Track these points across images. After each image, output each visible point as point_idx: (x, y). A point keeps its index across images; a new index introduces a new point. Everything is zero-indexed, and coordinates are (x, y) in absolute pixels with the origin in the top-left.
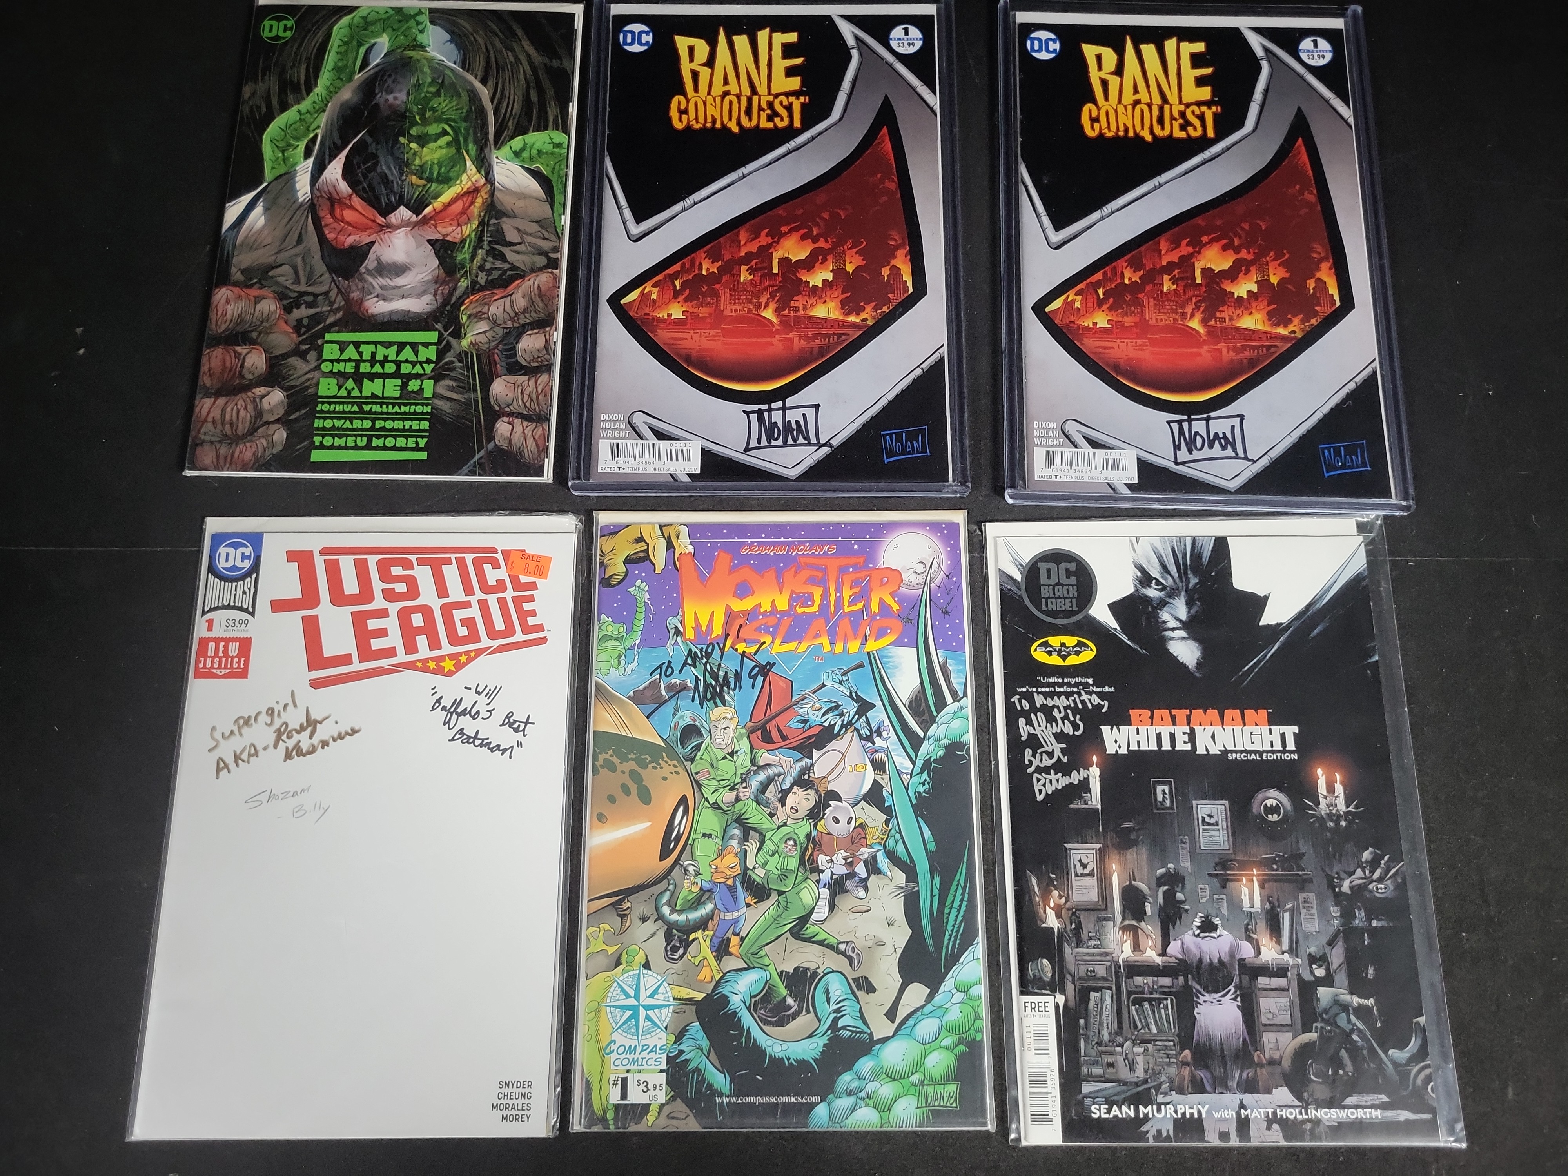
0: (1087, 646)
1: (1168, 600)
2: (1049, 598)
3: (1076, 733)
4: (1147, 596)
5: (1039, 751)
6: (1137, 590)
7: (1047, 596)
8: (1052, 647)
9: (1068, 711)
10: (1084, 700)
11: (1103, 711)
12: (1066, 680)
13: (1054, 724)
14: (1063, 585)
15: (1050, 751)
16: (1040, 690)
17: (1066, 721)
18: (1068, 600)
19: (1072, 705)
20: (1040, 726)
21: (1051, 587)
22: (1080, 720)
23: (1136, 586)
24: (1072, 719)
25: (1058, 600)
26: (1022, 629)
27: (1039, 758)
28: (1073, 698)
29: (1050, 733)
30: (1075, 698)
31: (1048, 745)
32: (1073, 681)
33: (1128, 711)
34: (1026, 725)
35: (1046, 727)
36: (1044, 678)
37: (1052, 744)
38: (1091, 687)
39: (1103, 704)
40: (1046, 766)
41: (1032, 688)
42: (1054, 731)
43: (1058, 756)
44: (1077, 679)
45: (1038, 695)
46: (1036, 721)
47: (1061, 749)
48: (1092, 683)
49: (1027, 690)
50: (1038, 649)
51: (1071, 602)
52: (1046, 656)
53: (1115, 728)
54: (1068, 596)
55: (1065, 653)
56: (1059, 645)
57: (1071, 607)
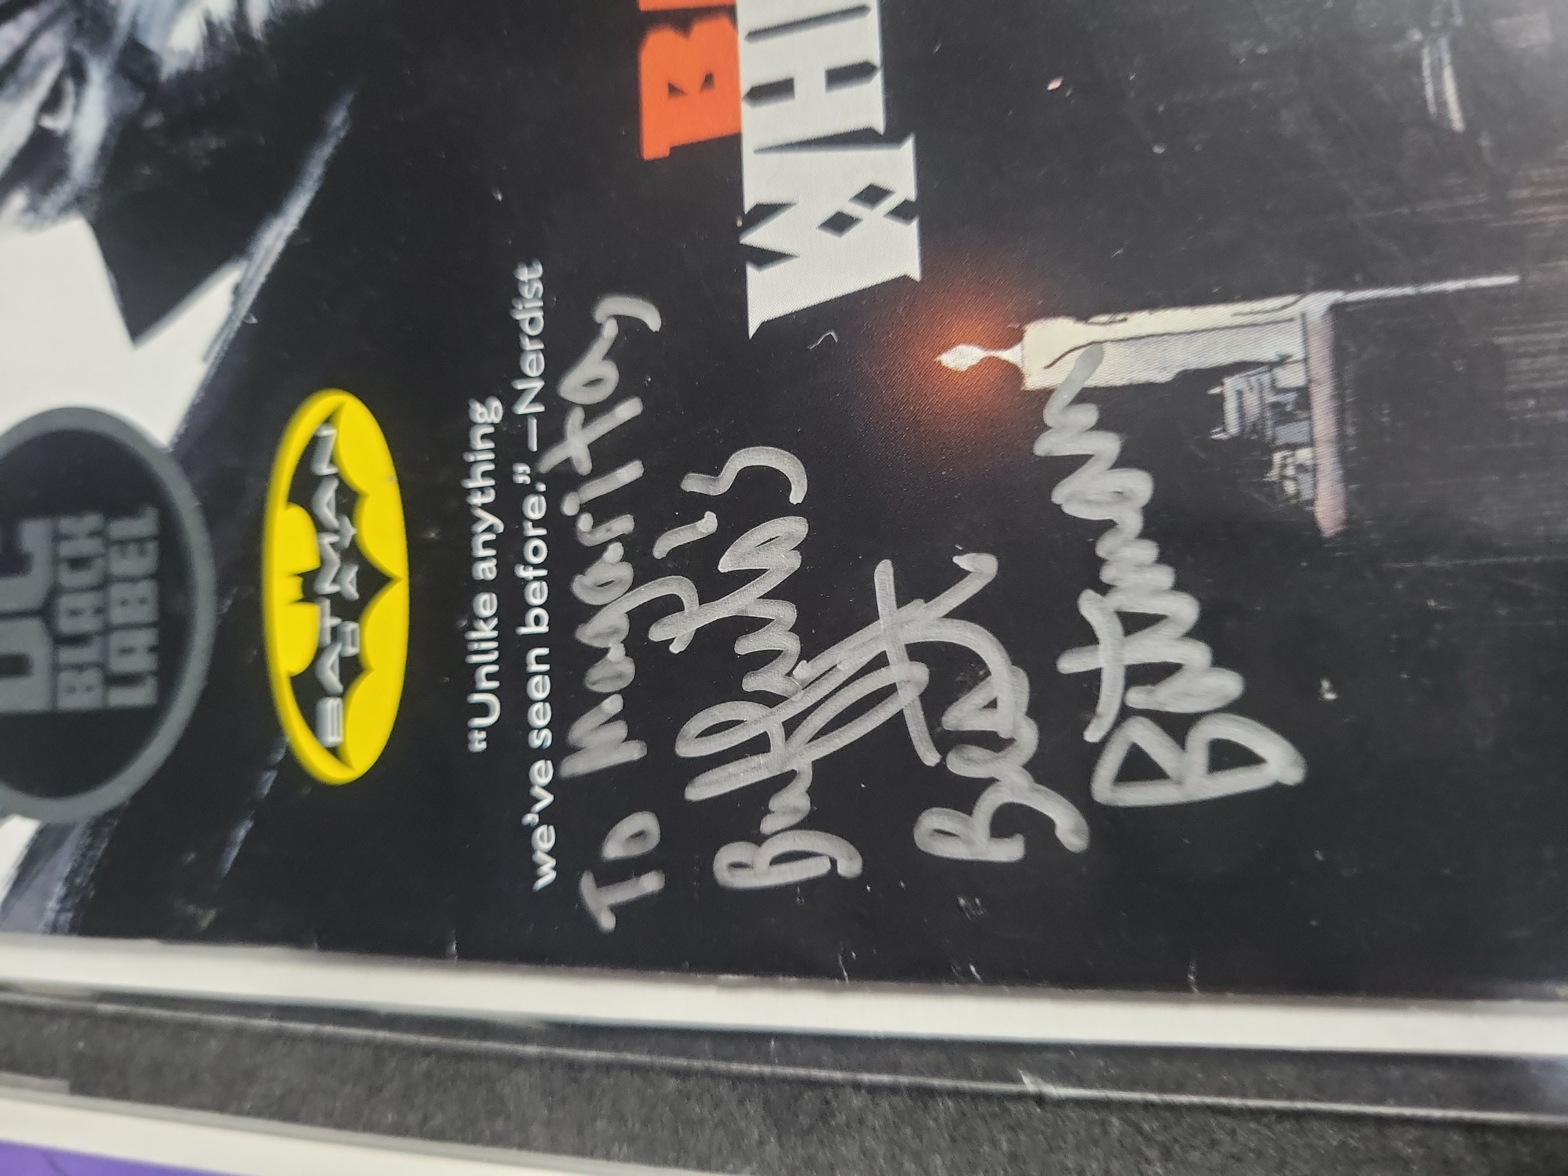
0: (314, 444)
1: (119, 40)
2: (101, 666)
3: (796, 496)
4: (104, 148)
5: (930, 757)
6: (78, 202)
8: (320, 651)
9: (661, 548)
10: (595, 448)
11: (653, 320)
12: (486, 570)
13: (745, 646)
14: (55, 592)
15: (920, 673)
16: (541, 739)
17: (726, 565)
18: (118, 566)
19: (624, 524)
20: (760, 744)
21: (68, 655)
22: (714, 469)
23: (64, 210)
24: (708, 524)
25: (118, 615)
26: (241, 833)
27: (976, 752)
28: (585, 523)
29: (804, 671)
30: (584, 508)
31: (890, 690)
32: (490, 519)
33: (656, 163)
34: (759, 839)
35: (770, 700)
36: (483, 710)
37: (880, 661)
38: (522, 409)
39: (610, 330)
40: (1034, 711)
41: (537, 791)
42: (792, 645)
43: (957, 614)
44: (477, 500)
45: (574, 750)
46: (732, 768)
47: (902, 600)
48: (496, 404)
49: (546, 817)
50: (332, 739)
51: (122, 543)
52: (363, 688)
53: (754, 238)
54: (99, 564)
55: (351, 574)
56: (310, 611)
57: (140, 541)
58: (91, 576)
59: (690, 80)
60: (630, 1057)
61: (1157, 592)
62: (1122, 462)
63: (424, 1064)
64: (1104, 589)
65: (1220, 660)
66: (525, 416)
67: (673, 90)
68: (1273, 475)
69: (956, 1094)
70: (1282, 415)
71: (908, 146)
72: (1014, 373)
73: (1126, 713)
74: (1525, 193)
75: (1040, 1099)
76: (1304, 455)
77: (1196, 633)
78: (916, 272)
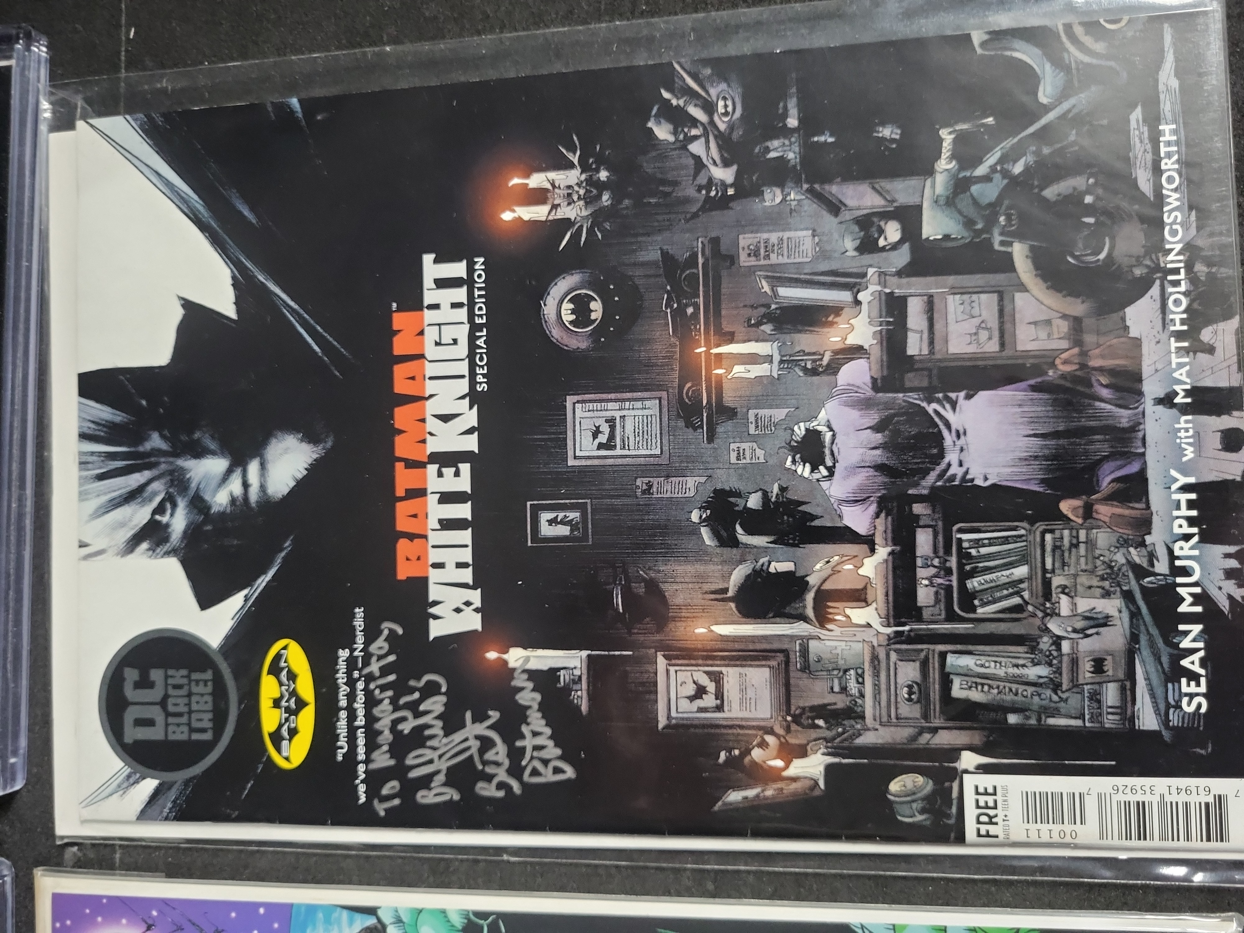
0: (278, 657)
1: (191, 492)
2: (189, 724)
3: (444, 689)
4: (185, 532)
5: (480, 767)
6: (173, 552)
7: (185, 729)
8: (280, 726)
9: (402, 701)
10: (381, 669)
11: (400, 631)
12: (343, 703)
13: (427, 732)
14: (166, 697)
15: (478, 743)
16: (361, 756)
17: (422, 708)
18: (195, 689)
19: (390, 693)
20: (431, 762)
21: (171, 720)
22: (419, 679)
23: (167, 554)
24: (417, 695)
25: (194, 707)
26: (249, 785)
27: (493, 766)
28: (377, 692)
29: (445, 740)
30: (377, 687)
31: (469, 748)
32: (345, 687)
33: (401, 581)
34: (430, 789)
35: (434, 749)
36: (342, 748)
37: (466, 739)
38: (356, 653)
39: (386, 632)
40: (509, 755)
41: (360, 773)
42: (441, 733)
43: (489, 727)
44: (340, 681)
45: (373, 761)
46: (422, 768)
47: (474, 722)
48: (347, 650)
49: (362, 782)
50: (285, 754)
51: (197, 682)
52: (296, 739)
53: (433, 610)
54: (186, 688)
55: (293, 700)
56: (277, 711)
57: (206, 682)
58: (184, 692)
59: (414, 558)
61: (541, 726)
62: (534, 690)
64: (528, 724)
65: (557, 745)
66: (357, 657)
67: (408, 559)
68: (571, 697)
69: (485, 861)
70: (574, 682)
71: (479, 590)
72: (506, 662)
73: (533, 758)
75: (508, 862)
76: (579, 693)
77: (551, 737)
78: (480, 629)
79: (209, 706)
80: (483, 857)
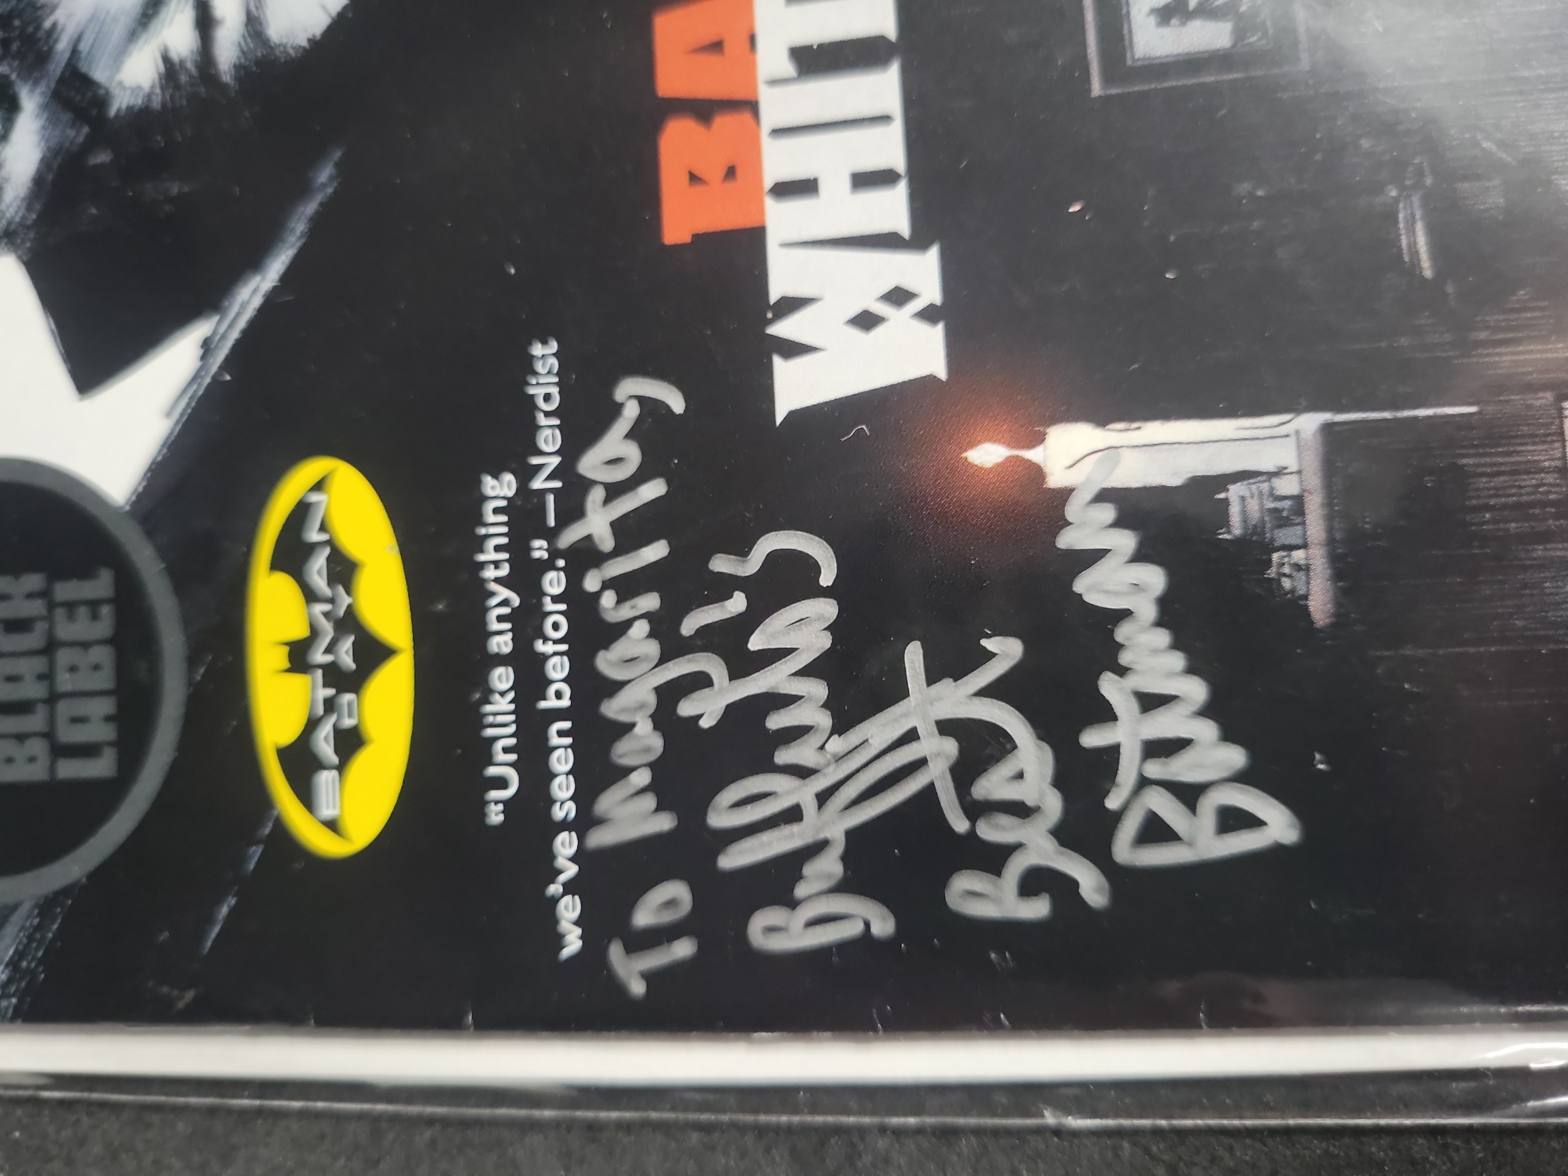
0: (300, 513)
1: (57, 67)
2: (49, 735)
3: (827, 579)
5: (960, 824)
7: (38, 747)
8: (312, 724)
9: (690, 625)
10: (617, 526)
11: (677, 403)
12: (501, 644)
13: (776, 721)
15: (950, 747)
16: (564, 811)
17: (756, 643)
18: (65, 630)
19: (650, 602)
20: (793, 815)
22: (743, 551)
24: (737, 603)
25: (65, 682)
26: (224, 910)
27: (1004, 820)
28: (608, 599)
29: (836, 745)
30: (607, 585)
31: (920, 764)
32: (504, 593)
33: (678, 248)
34: (793, 904)
35: (802, 772)
36: (501, 783)
37: (911, 736)
38: (538, 484)
39: (631, 411)
40: (1059, 782)
41: (561, 862)
42: (824, 720)
43: (986, 692)
44: (490, 573)
45: (599, 822)
46: (766, 837)
47: (932, 679)
48: (509, 478)
49: (569, 888)
50: (327, 812)
51: (71, 606)
52: (361, 762)
53: (782, 329)
54: (40, 627)
55: (347, 644)
56: (300, 682)
57: (94, 605)
58: (33, 640)
59: (713, 172)
60: (654, 1115)
61: (1170, 675)
62: (1139, 557)
63: (428, 1134)
64: (1122, 671)
65: (1228, 736)
66: (543, 492)
67: (694, 178)
68: (1272, 572)
69: (977, 1132)
70: (1281, 520)
71: (933, 255)
72: (1037, 472)
73: (1144, 783)
74: (1483, 335)
75: (1058, 1132)
76: (1298, 555)
77: (1206, 712)
78: (941, 372)
79: (104, 680)
80: (972, 1121)
